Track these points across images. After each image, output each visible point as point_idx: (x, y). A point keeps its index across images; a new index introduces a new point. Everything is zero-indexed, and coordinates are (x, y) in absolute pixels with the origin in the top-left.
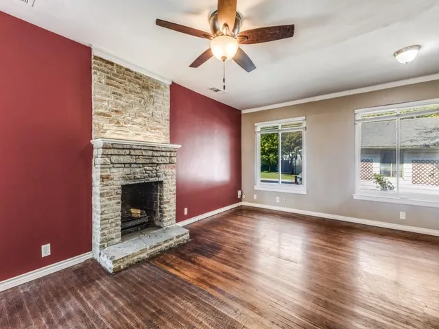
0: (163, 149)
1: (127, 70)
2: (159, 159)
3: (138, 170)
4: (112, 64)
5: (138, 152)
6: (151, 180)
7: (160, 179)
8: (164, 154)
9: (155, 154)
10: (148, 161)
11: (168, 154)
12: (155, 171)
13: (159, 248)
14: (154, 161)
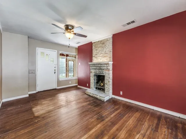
0: (103, 64)
1: (99, 41)
2: (103, 67)
3: (97, 71)
4: (95, 42)
5: (96, 65)
6: (101, 74)
7: (104, 75)
8: (104, 65)
9: (101, 66)
10: (99, 68)
11: (105, 65)
12: (102, 72)
13: (97, 96)
14: (101, 68)
